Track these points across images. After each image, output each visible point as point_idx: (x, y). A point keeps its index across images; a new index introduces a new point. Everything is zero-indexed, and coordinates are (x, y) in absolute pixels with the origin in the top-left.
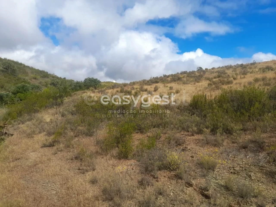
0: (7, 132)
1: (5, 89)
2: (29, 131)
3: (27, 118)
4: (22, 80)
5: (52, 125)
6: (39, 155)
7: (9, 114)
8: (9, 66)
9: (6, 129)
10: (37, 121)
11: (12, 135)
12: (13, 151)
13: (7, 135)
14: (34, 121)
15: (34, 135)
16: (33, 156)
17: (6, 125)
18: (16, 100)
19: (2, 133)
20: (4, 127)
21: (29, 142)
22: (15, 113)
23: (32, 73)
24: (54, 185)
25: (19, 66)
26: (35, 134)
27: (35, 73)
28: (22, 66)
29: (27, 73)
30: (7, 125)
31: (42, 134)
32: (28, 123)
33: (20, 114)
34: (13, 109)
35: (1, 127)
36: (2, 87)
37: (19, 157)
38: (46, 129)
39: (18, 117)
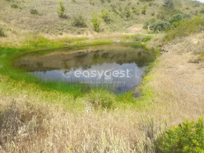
0: (164, 49)
1: (165, 20)
2: (179, 50)
3: (179, 40)
4: (177, 11)
5: (199, 47)
7: (166, 37)
9: (164, 47)
10: (186, 42)
11: (167, 52)
12: (167, 62)
13: (164, 52)
14: (183, 43)
16: (181, 68)
17: (164, 45)
18: (172, 26)
19: (161, 50)
20: (162, 46)
21: (179, 57)
22: (171, 36)
23: (186, 4)
24: (196, 90)
26: (184, 52)
27: (188, 4)
31: (189, 53)
32: (179, 44)
33: (174, 37)
34: (170, 33)
35: (160, 46)
36: (163, 18)
37: (171, 66)
38: (193, 49)
39: (172, 39)
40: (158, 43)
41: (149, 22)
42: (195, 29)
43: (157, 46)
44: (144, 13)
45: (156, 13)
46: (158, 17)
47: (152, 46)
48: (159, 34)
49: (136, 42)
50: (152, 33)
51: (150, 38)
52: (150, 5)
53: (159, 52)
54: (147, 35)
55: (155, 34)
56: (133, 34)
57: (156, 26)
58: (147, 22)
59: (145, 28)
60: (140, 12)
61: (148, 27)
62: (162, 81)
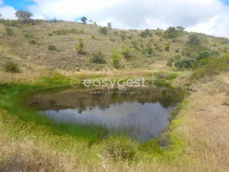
0: (192, 88)
1: (190, 57)
2: (210, 90)
3: (209, 79)
4: (204, 48)
6: (220, 111)
7: (194, 75)
8: (194, 37)
9: (192, 86)
10: (217, 82)
11: (196, 91)
12: (197, 104)
13: (192, 91)
14: (214, 82)
15: (214, 94)
16: (215, 111)
17: (191, 84)
18: (199, 64)
19: (189, 89)
20: (190, 85)
21: (211, 98)
22: (199, 74)
23: (213, 41)
25: (202, 36)
26: (216, 93)
27: (215, 41)
28: (204, 36)
29: (208, 41)
30: (192, 83)
31: (222, 94)
32: (209, 83)
33: (202, 75)
34: (197, 71)
35: (188, 85)
36: (188, 55)
37: (203, 109)
38: (226, 89)
39: (200, 77)
40: (185, 81)
41: (174, 59)
42: (226, 66)
43: (184, 85)
44: (167, 49)
45: (181, 50)
46: (183, 53)
47: (178, 84)
48: (185, 72)
49: (160, 79)
50: (177, 71)
51: (176, 76)
52: (174, 42)
53: (187, 91)
54: (172, 72)
55: (181, 71)
56: (156, 71)
57: (182, 63)
58: (171, 59)
59: (170, 65)
60: (164, 48)
61: (172, 64)
62: (193, 126)
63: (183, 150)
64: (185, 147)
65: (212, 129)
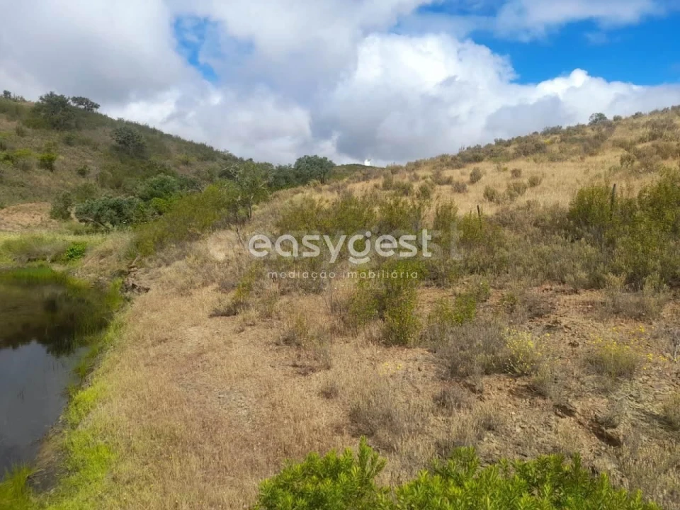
0: (136, 283)
1: (125, 191)
2: (181, 282)
3: (176, 252)
4: (159, 167)
5: (231, 268)
6: (207, 332)
7: (137, 244)
8: (129, 136)
9: (134, 277)
10: (196, 258)
11: (147, 290)
12: (151, 325)
13: (135, 291)
14: (191, 260)
15: (192, 291)
16: (195, 335)
17: (132, 269)
18: (149, 211)
19: (126, 286)
20: (129, 273)
21: (184, 304)
22: (150, 241)
23: (179, 150)
24: (243, 397)
25: (150, 136)
26: (195, 288)
27: (185, 151)
28: (158, 136)
29: (169, 151)
30: (135, 268)
31: (210, 288)
32: (178, 263)
33: (160, 243)
34: (146, 233)
35: (122, 273)
36: (118, 186)
37: (164, 338)
38: (217, 277)
39: (155, 250)
40: (113, 264)
41: (74, 197)
42: (215, 218)
43: (113, 276)
44: (48, 165)
45: (94, 170)
46: (102, 180)
47: (92, 275)
48: (113, 234)
49: (30, 264)
50: (88, 232)
51: (84, 250)
52: (68, 142)
53: (122, 292)
54: (71, 238)
55: (101, 235)
56: (14, 237)
57: (100, 210)
58: (65, 196)
59: (61, 214)
60: (35, 158)
61: (70, 213)
62: (141, 393)
63: (111, 477)
64: (117, 464)
65: (189, 387)
